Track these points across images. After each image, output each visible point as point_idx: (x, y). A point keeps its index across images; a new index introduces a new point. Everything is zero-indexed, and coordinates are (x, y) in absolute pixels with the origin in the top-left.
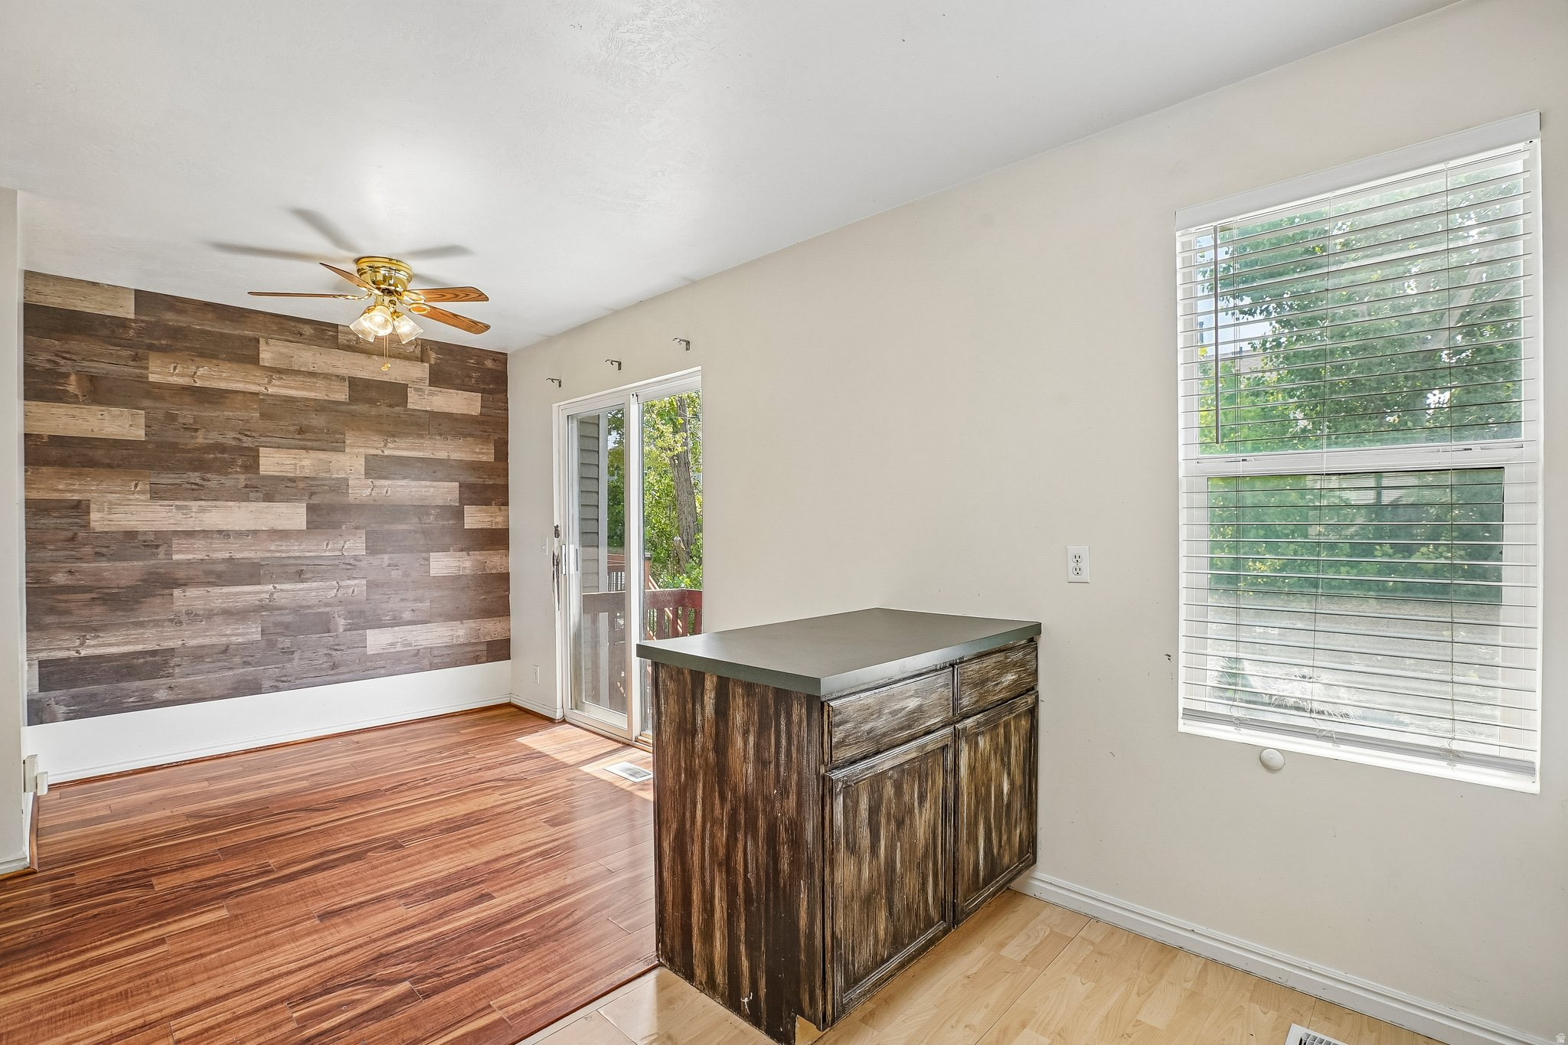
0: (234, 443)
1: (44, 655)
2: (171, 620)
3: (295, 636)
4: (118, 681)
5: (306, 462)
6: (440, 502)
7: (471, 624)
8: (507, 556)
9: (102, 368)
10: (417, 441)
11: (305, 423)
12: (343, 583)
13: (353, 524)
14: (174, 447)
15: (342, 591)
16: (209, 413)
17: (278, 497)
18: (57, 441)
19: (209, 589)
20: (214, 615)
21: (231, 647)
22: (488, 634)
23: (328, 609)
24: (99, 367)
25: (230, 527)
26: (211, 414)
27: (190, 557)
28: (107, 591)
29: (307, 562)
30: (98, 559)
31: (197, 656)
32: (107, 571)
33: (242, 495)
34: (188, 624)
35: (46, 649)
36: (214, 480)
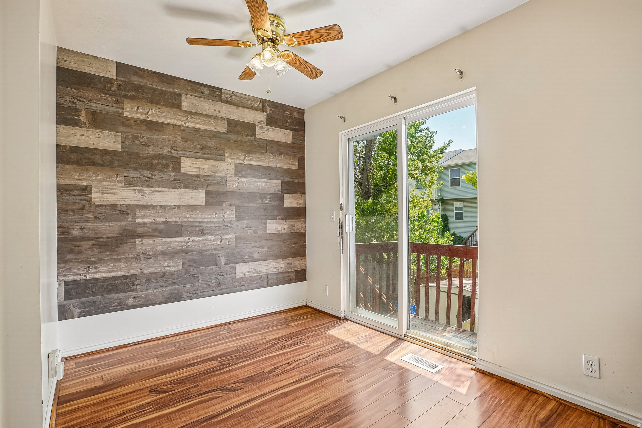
0: (168, 154)
1: (67, 278)
2: (135, 258)
3: (200, 268)
4: (107, 294)
5: (205, 167)
6: (272, 192)
7: (287, 261)
8: (305, 222)
9: (99, 108)
10: (261, 156)
11: (205, 144)
12: (224, 237)
13: (229, 202)
14: (137, 155)
15: (223, 241)
16: (155, 136)
17: (191, 186)
18: (75, 149)
19: (155, 239)
20: (158, 255)
21: (166, 273)
22: (296, 266)
23: (216, 252)
24: (97, 107)
25: (166, 203)
26: (156, 137)
27: (145, 220)
28: (101, 240)
29: (206, 224)
30: (96, 221)
31: (149, 278)
32: (101, 228)
33: (172, 185)
34: (144, 260)
35: (68, 275)
36: (158, 175)
